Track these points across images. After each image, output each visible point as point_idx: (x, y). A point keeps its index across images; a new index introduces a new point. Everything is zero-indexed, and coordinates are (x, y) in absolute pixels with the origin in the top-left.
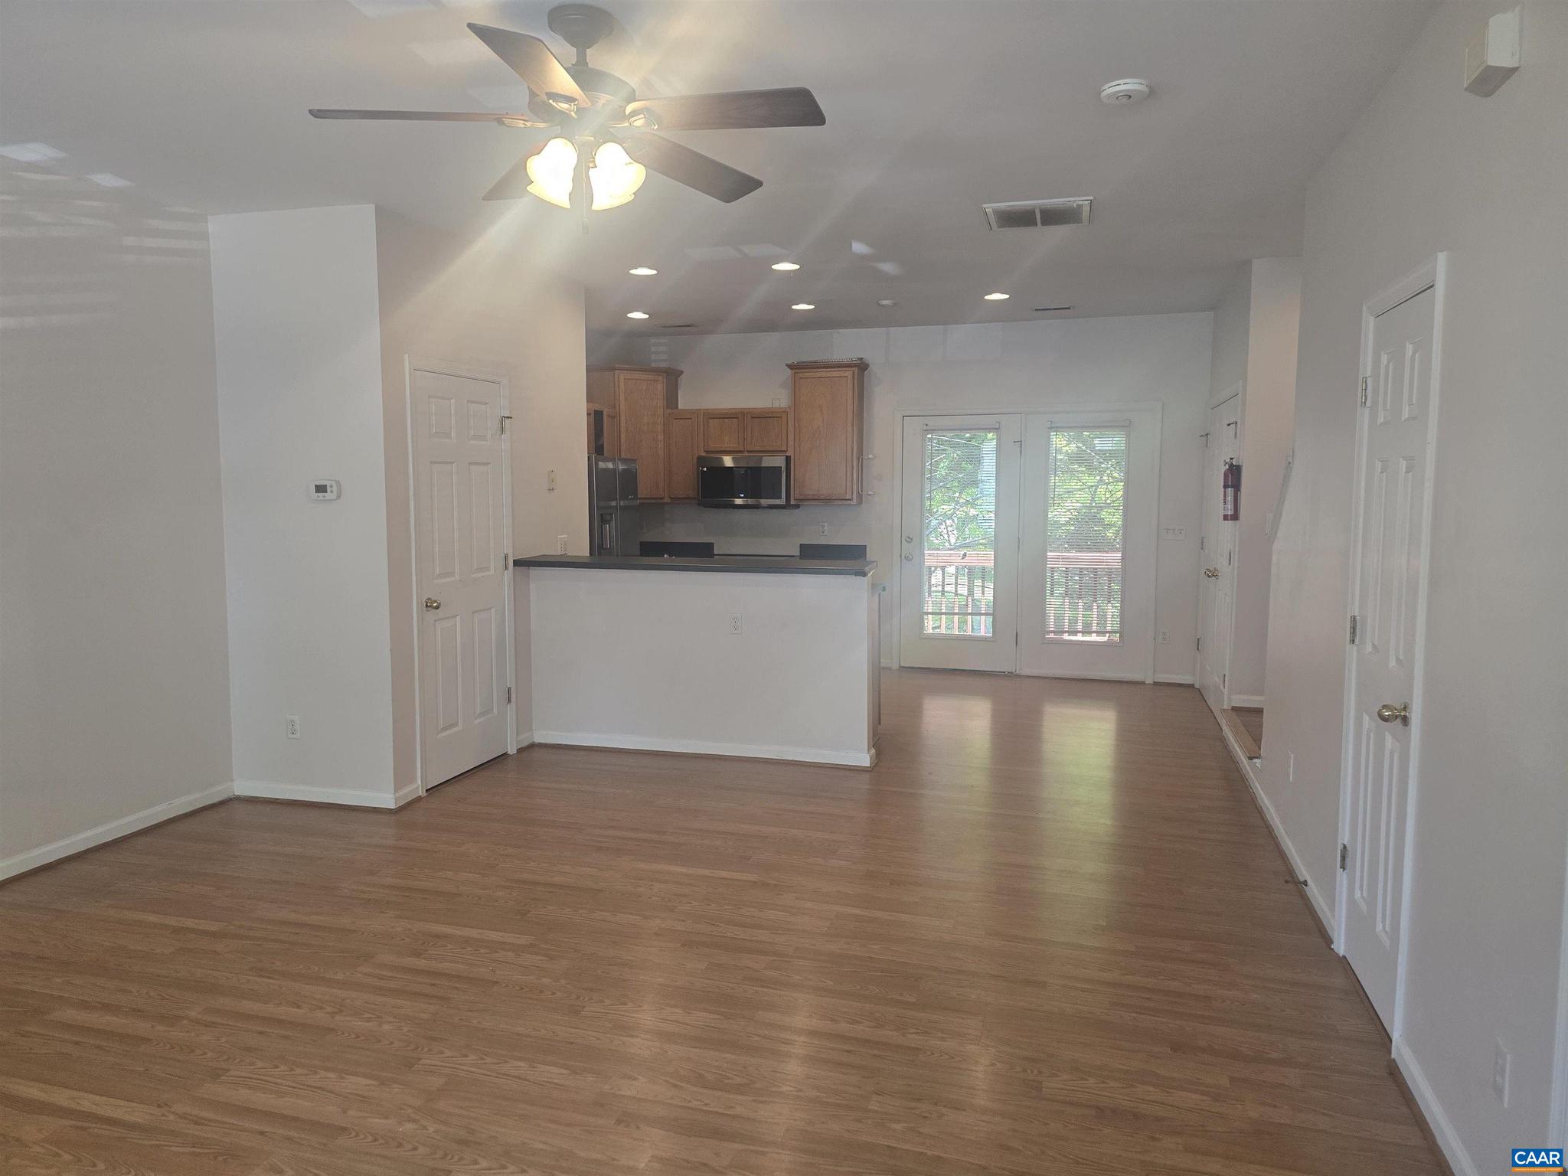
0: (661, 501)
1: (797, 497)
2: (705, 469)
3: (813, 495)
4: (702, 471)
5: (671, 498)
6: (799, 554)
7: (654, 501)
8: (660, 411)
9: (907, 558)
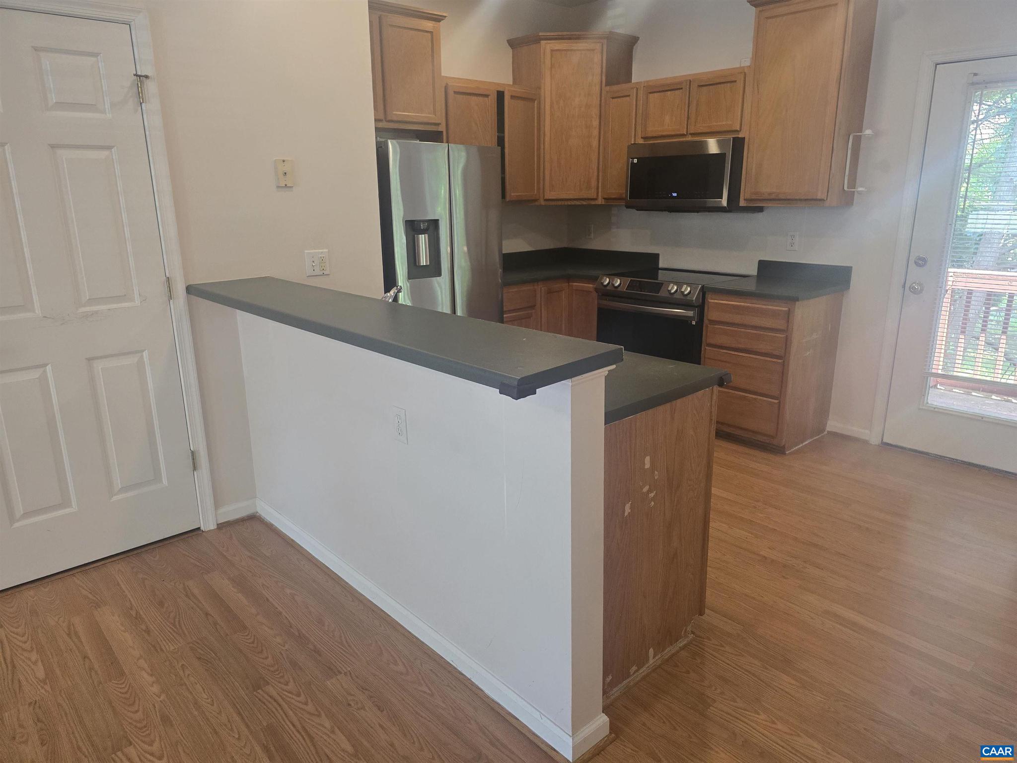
0: (593, 203)
1: (748, 196)
2: (635, 161)
3: (770, 194)
4: (632, 163)
5: (604, 199)
6: (756, 274)
7: (584, 203)
8: (597, 89)
9: (913, 290)
